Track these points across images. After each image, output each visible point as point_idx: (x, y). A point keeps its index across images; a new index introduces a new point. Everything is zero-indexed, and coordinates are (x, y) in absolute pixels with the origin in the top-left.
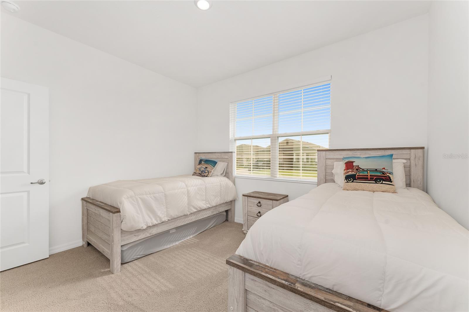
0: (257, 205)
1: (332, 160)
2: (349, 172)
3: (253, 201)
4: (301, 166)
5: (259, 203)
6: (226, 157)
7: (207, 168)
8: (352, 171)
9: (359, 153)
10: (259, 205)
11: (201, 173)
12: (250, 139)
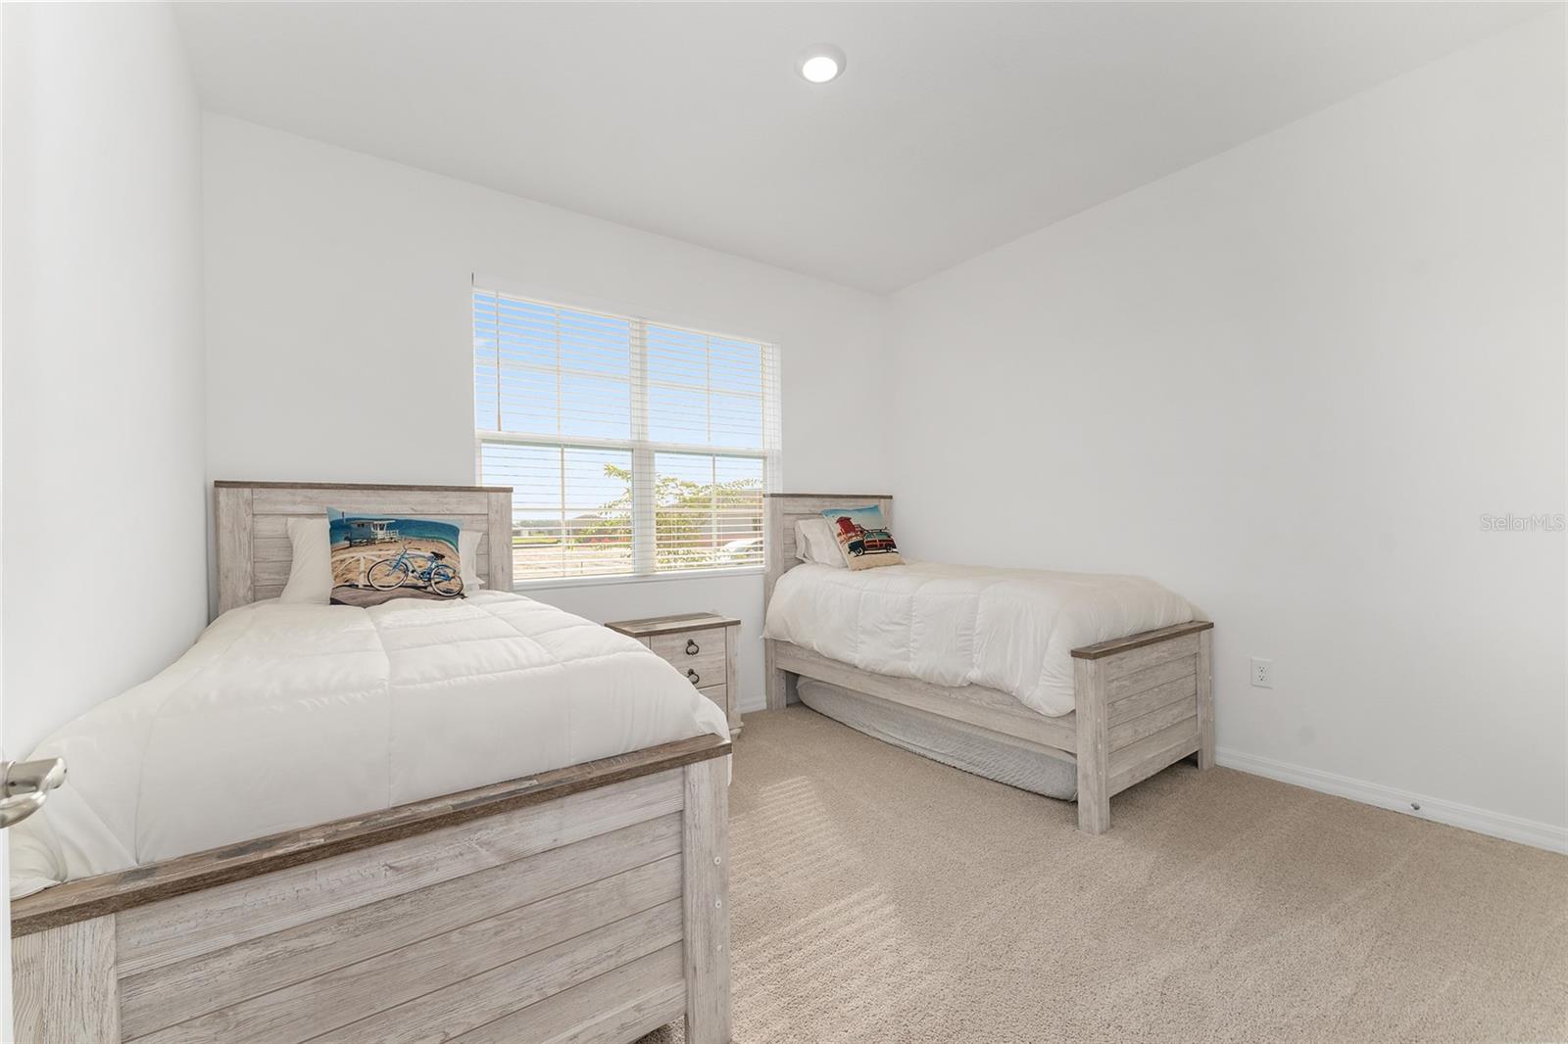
0: (688, 653)
1: (793, 518)
2: (851, 537)
3: (671, 644)
4: (715, 533)
5: (691, 643)
6: (475, 509)
7: (442, 557)
8: (857, 535)
9: (828, 504)
10: (692, 649)
11: (421, 583)
12: (559, 446)
